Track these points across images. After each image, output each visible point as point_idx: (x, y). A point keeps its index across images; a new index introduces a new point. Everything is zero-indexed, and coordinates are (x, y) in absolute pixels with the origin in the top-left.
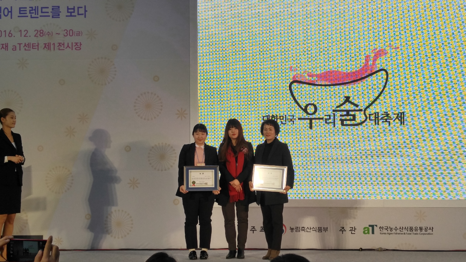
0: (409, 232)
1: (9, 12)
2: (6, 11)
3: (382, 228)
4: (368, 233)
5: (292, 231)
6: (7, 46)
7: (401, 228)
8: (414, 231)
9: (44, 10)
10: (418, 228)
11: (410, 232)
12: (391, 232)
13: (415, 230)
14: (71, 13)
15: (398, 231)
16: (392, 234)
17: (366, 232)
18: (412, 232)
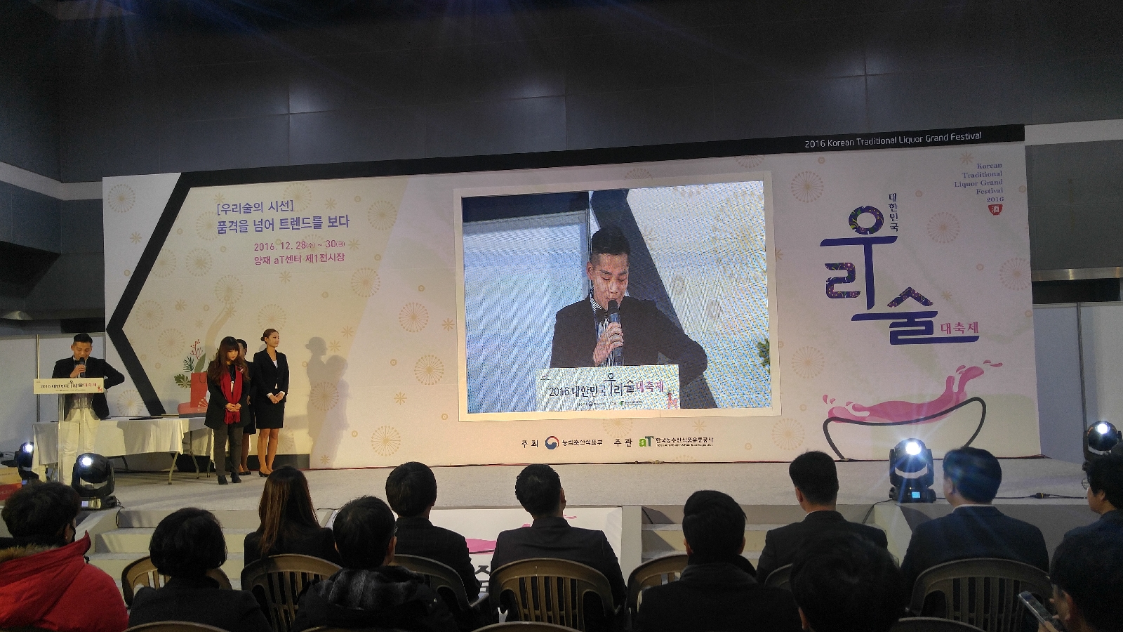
0: (687, 443)
1: (270, 224)
2: (267, 223)
3: (659, 439)
4: (645, 445)
5: (565, 445)
6: (269, 260)
7: (680, 439)
8: (693, 442)
9: (306, 221)
10: (698, 439)
11: (689, 444)
14: (333, 223)
15: (675, 443)
16: (669, 445)
17: (643, 444)
18: (691, 443)
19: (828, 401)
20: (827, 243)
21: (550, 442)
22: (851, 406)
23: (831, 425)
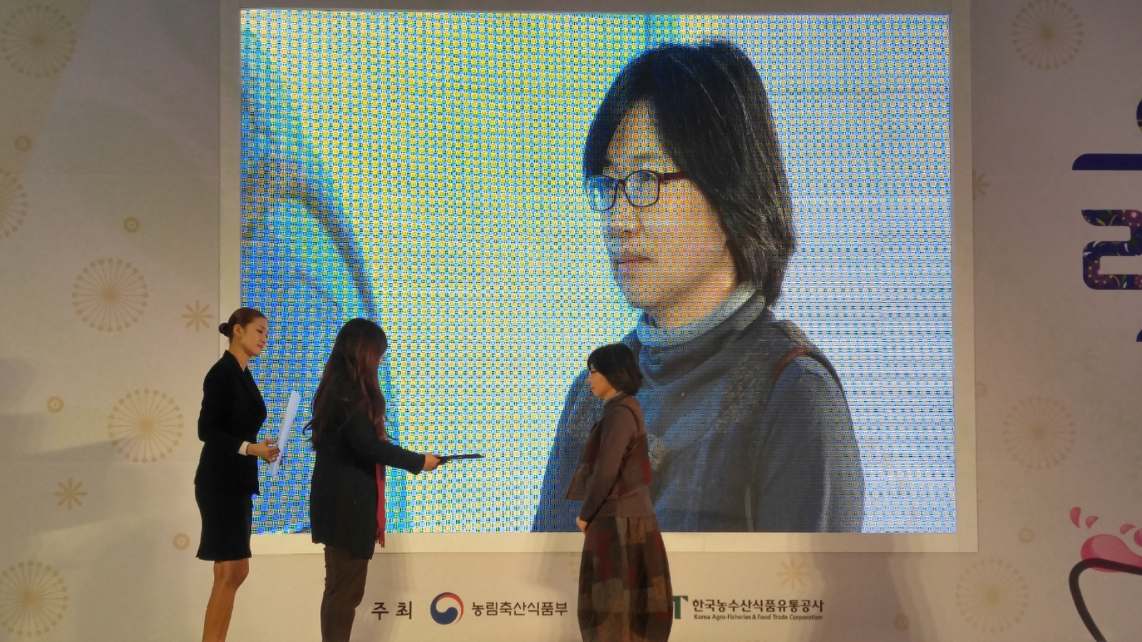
0: (765, 613)
3: (700, 603)
5: (478, 613)
7: (747, 603)
8: (777, 610)
10: (788, 604)
11: (768, 614)
12: (722, 614)
13: (780, 608)
15: (739, 612)
16: (723, 617)
18: (772, 613)
19: (1082, 521)
20: (1086, 162)
21: (442, 607)
22: (1132, 533)
23: (1089, 578)
